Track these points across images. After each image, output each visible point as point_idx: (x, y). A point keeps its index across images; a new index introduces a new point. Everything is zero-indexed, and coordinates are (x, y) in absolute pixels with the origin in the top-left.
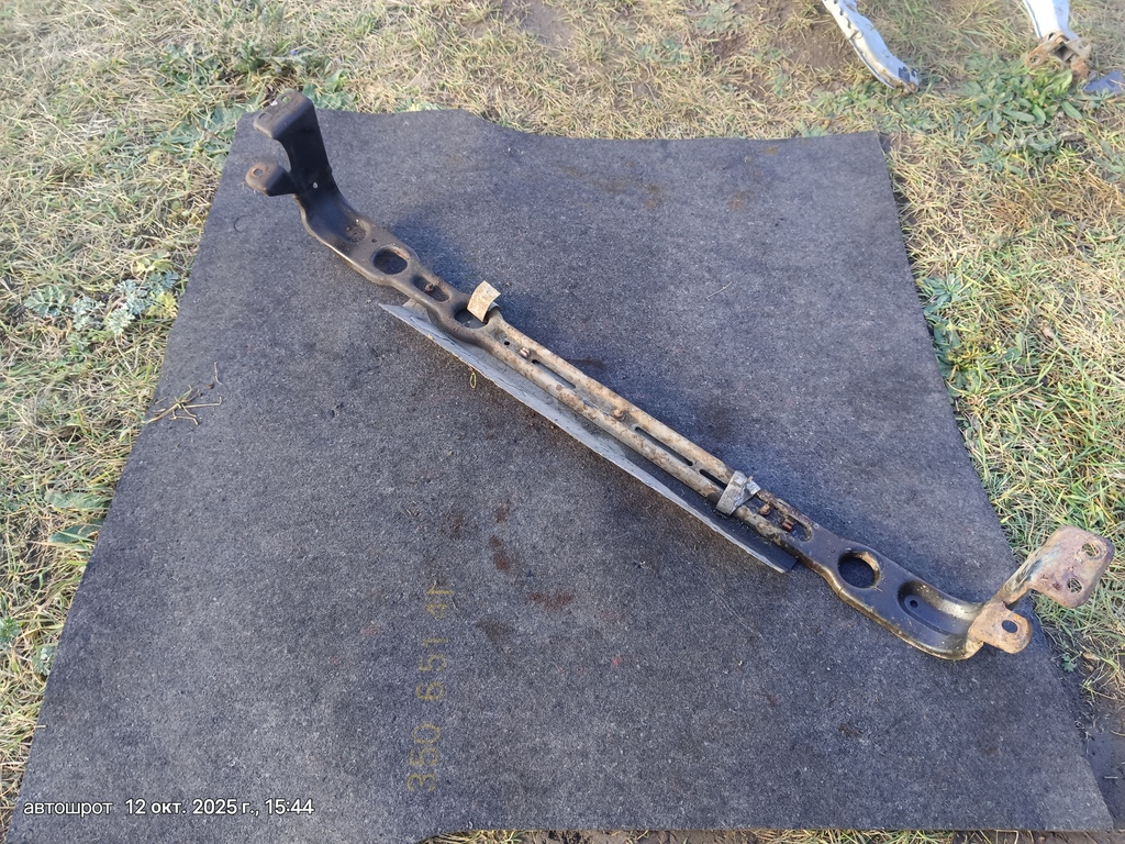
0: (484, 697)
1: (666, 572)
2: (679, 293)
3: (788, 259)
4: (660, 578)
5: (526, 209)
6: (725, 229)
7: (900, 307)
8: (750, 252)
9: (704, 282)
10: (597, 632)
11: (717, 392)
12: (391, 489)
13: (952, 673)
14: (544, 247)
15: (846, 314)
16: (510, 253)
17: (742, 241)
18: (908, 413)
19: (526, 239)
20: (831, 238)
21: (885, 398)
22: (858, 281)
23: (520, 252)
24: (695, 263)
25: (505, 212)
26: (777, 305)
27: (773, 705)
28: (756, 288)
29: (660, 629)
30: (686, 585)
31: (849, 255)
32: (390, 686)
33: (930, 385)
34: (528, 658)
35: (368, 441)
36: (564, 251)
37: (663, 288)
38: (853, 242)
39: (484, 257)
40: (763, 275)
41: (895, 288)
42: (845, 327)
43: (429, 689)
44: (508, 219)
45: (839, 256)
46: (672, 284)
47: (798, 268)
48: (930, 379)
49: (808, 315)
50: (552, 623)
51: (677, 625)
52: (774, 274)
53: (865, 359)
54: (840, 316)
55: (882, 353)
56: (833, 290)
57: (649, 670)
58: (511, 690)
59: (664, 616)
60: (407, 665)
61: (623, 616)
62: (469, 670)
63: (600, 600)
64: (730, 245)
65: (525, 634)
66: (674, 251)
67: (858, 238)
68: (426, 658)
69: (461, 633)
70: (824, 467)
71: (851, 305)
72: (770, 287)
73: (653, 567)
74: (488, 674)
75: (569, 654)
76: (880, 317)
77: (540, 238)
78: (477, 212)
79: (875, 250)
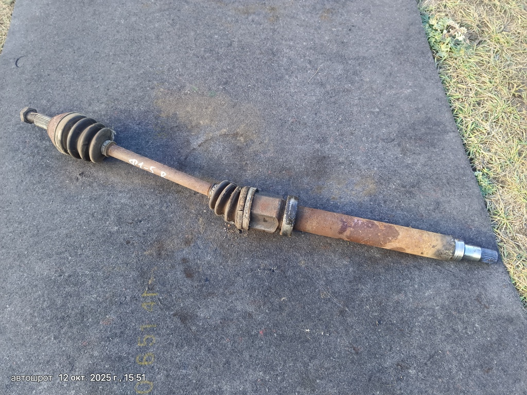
0: (180, 361)
1: (289, 273)
2: (291, 80)
3: (358, 52)
4: (286, 277)
5: (192, 34)
6: (318, 33)
7: (427, 79)
8: (334, 48)
9: (307, 71)
10: (249, 314)
11: (317, 146)
12: (116, 228)
13: (463, 323)
14: (205, 59)
15: (395, 86)
16: (184, 66)
17: (329, 41)
18: (435, 148)
19: (194, 55)
20: (383, 37)
21: (420, 139)
22: (401, 64)
23: (190, 64)
24: (301, 58)
25: (179, 37)
26: (352, 83)
27: (357, 353)
28: (340, 72)
29: (287, 310)
30: (302, 280)
31: (395, 48)
32: (120, 357)
33: (448, 128)
34: (207, 333)
35: (100, 195)
36: (218, 60)
37: (281, 78)
38: (396, 39)
39: (168, 70)
40: (343, 63)
41: (423, 67)
42: (394, 95)
43: (145, 358)
44: (182, 42)
45: (388, 49)
46: (287, 74)
47: (364, 58)
48: (447, 124)
49: (372, 88)
50: (222, 310)
51: (297, 306)
52: (350, 62)
53: (407, 115)
54: (391, 87)
55: (418, 110)
56: (386, 71)
57: (282, 337)
58: (197, 355)
59: (289, 301)
60: (130, 344)
61: (265, 304)
62: (170, 344)
63: (251, 294)
64: (322, 45)
65: (205, 318)
66: (287, 51)
67: (399, 37)
68: (142, 338)
69: (164, 320)
70: (384, 191)
71: (398, 79)
72: (348, 71)
73: (282, 271)
74: (182, 346)
75: (232, 330)
76: (415, 86)
77: (202, 53)
78: (162, 40)
79: (410, 44)
